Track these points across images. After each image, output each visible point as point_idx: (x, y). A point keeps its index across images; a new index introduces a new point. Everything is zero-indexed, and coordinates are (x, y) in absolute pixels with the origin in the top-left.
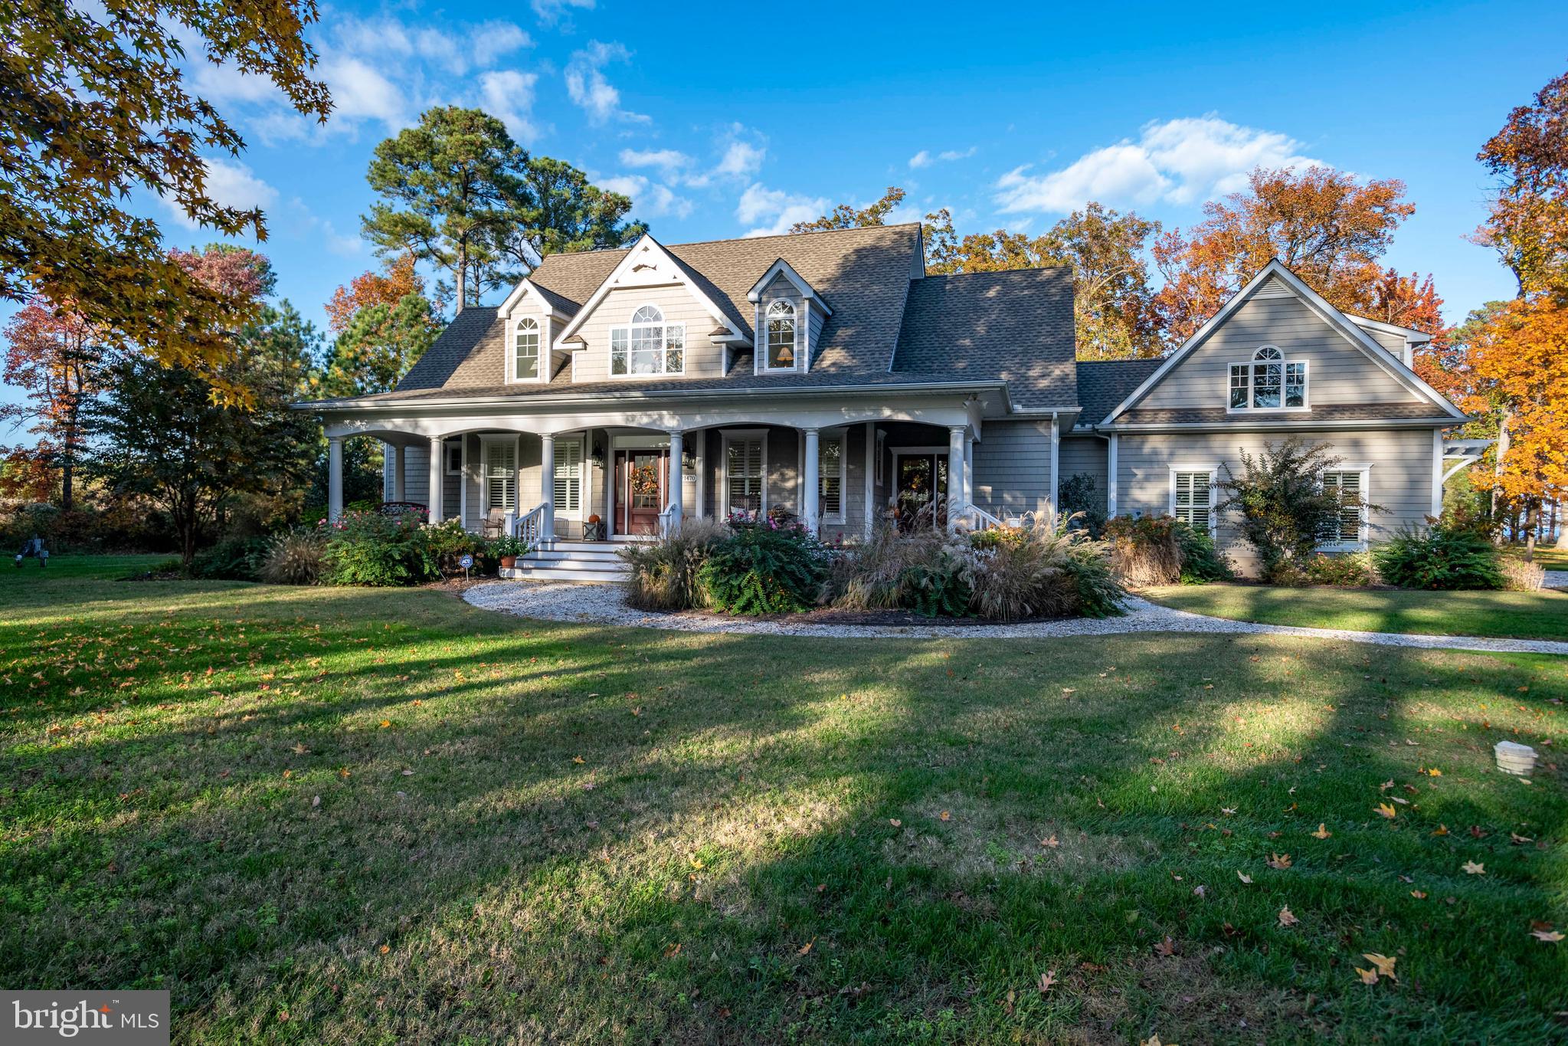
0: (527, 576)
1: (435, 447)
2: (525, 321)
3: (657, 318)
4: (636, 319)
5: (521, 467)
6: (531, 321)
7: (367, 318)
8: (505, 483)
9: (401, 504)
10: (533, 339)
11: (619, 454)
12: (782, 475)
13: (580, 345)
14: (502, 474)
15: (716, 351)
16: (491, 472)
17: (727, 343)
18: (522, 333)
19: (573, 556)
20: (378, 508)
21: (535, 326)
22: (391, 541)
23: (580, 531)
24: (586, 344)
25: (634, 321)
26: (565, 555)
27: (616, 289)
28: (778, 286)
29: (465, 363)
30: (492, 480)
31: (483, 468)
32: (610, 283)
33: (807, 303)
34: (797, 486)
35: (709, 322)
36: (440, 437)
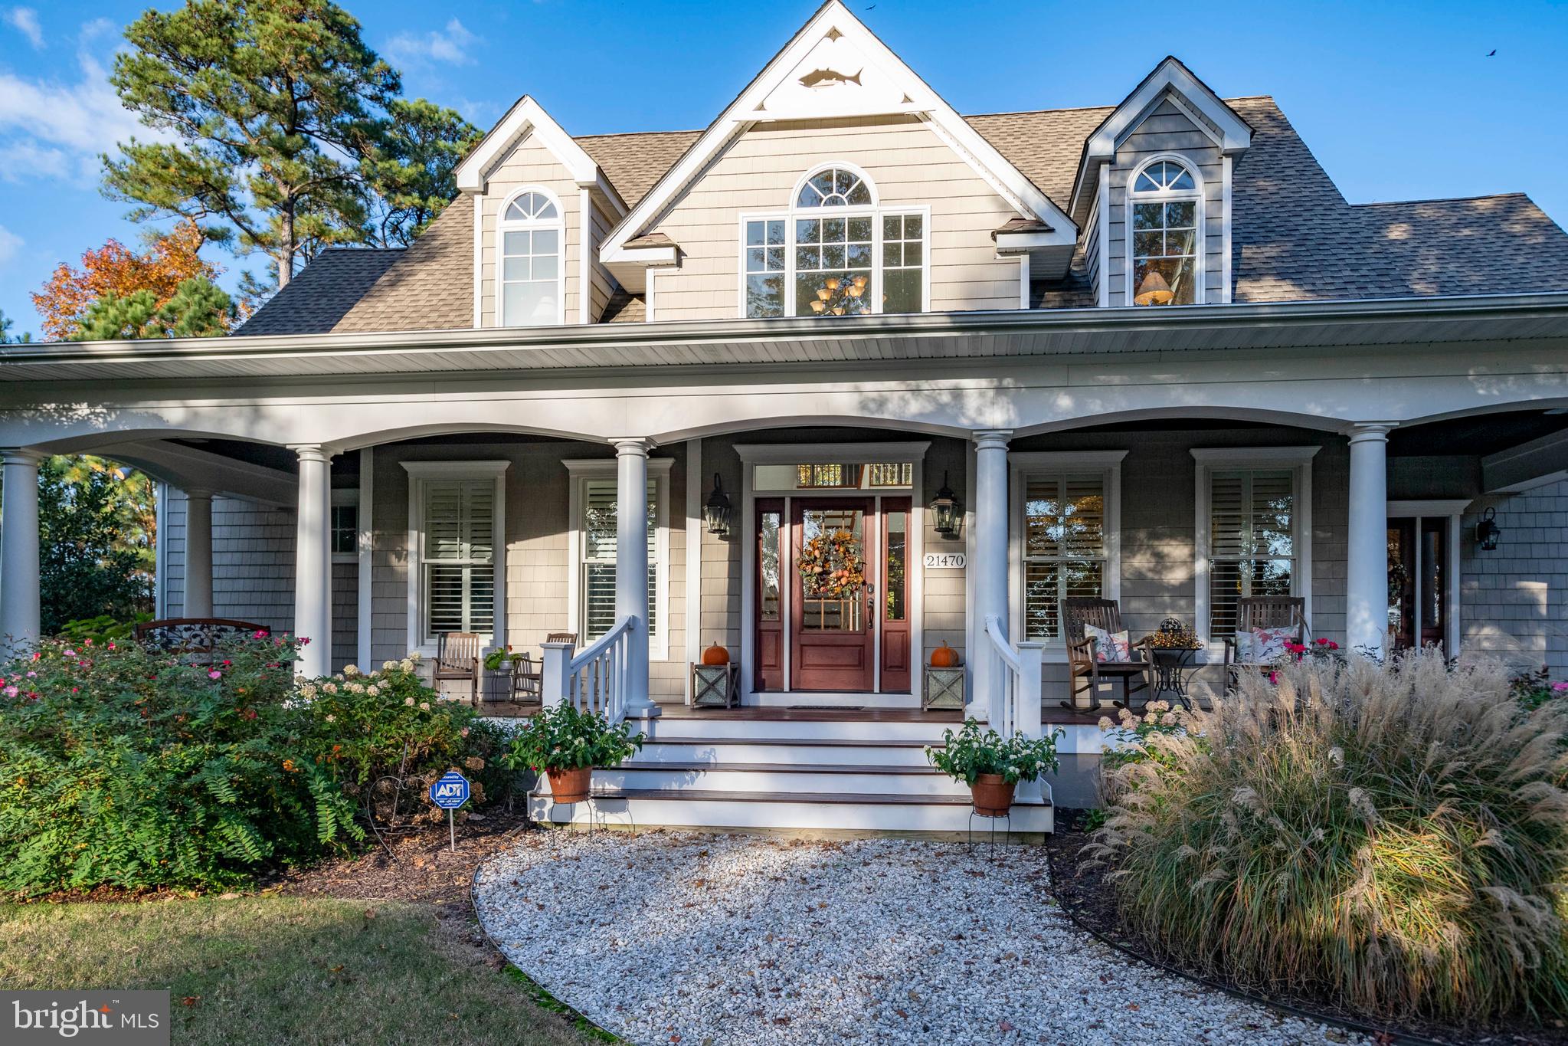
0: (612, 819)
1: (312, 473)
2: (522, 198)
3: (861, 196)
4: (807, 198)
5: (511, 537)
6: (540, 199)
7: (112, 312)
8: (466, 574)
9: (206, 623)
10: (546, 240)
11: (766, 504)
12: (1159, 557)
13: (669, 254)
14: (462, 556)
15: (1005, 272)
16: (433, 550)
17: (1034, 254)
18: (516, 225)
19: (724, 754)
20: (143, 633)
21: (551, 212)
22: (199, 735)
23: (686, 686)
24: (679, 252)
25: (801, 202)
26: (699, 754)
27: (757, 126)
28: (1158, 126)
29: (361, 306)
30: (436, 570)
31: (415, 541)
32: (744, 111)
33: (1227, 163)
34: (1192, 579)
35: (988, 205)
36: (324, 448)
